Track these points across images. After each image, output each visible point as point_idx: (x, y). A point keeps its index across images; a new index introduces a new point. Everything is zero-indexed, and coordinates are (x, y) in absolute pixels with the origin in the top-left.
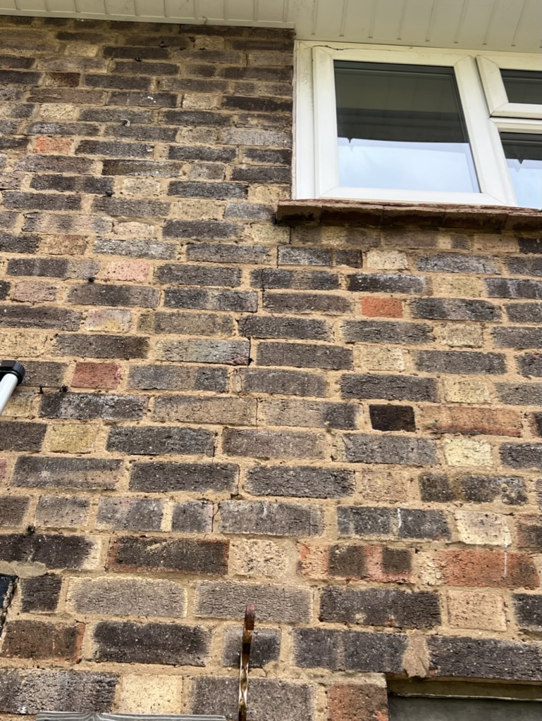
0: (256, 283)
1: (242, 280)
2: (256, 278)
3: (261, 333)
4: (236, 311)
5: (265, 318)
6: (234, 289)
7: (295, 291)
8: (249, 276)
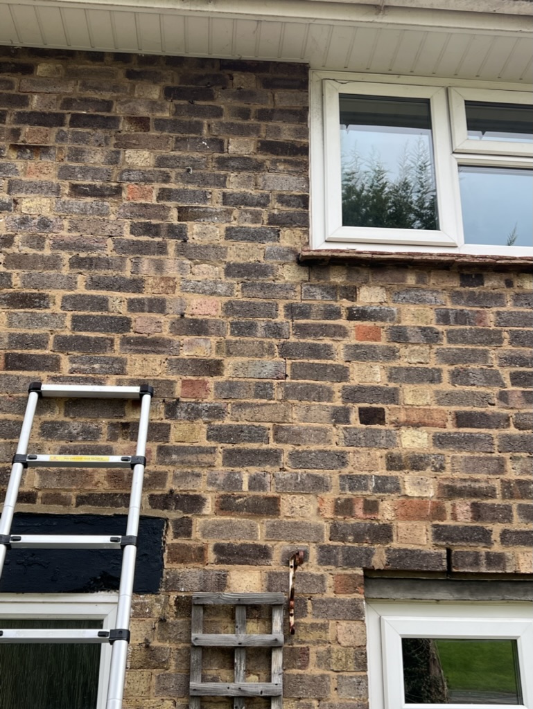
0: (288, 315)
1: (279, 312)
2: (287, 311)
3: (292, 355)
4: (276, 338)
5: (294, 343)
6: (273, 320)
7: (313, 321)
8: (283, 310)
